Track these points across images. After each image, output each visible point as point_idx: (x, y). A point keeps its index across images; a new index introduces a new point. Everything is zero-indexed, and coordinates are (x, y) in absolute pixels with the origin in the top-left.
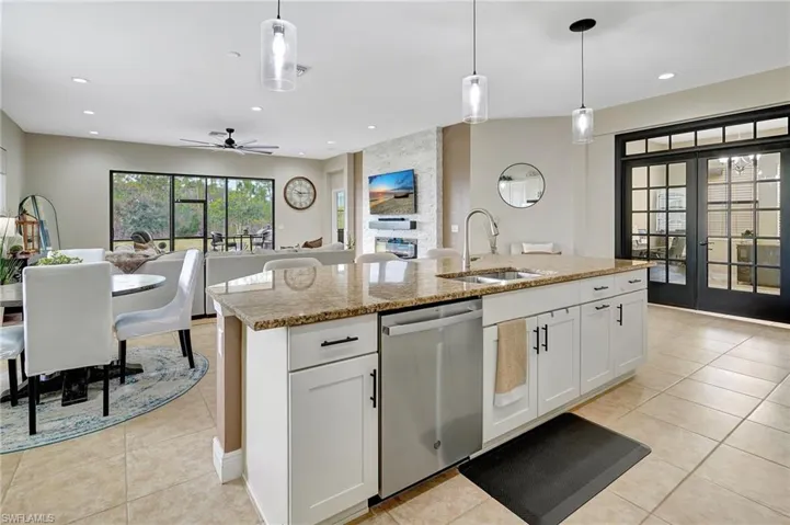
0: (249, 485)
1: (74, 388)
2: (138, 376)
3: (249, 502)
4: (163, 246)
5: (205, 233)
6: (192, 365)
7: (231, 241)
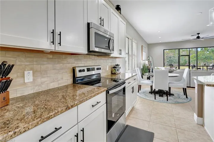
0: (205, 128)
1: (161, 94)
2: (173, 96)
3: (205, 130)
4: (176, 68)
5: (189, 64)
6: (187, 97)
7: (198, 67)
